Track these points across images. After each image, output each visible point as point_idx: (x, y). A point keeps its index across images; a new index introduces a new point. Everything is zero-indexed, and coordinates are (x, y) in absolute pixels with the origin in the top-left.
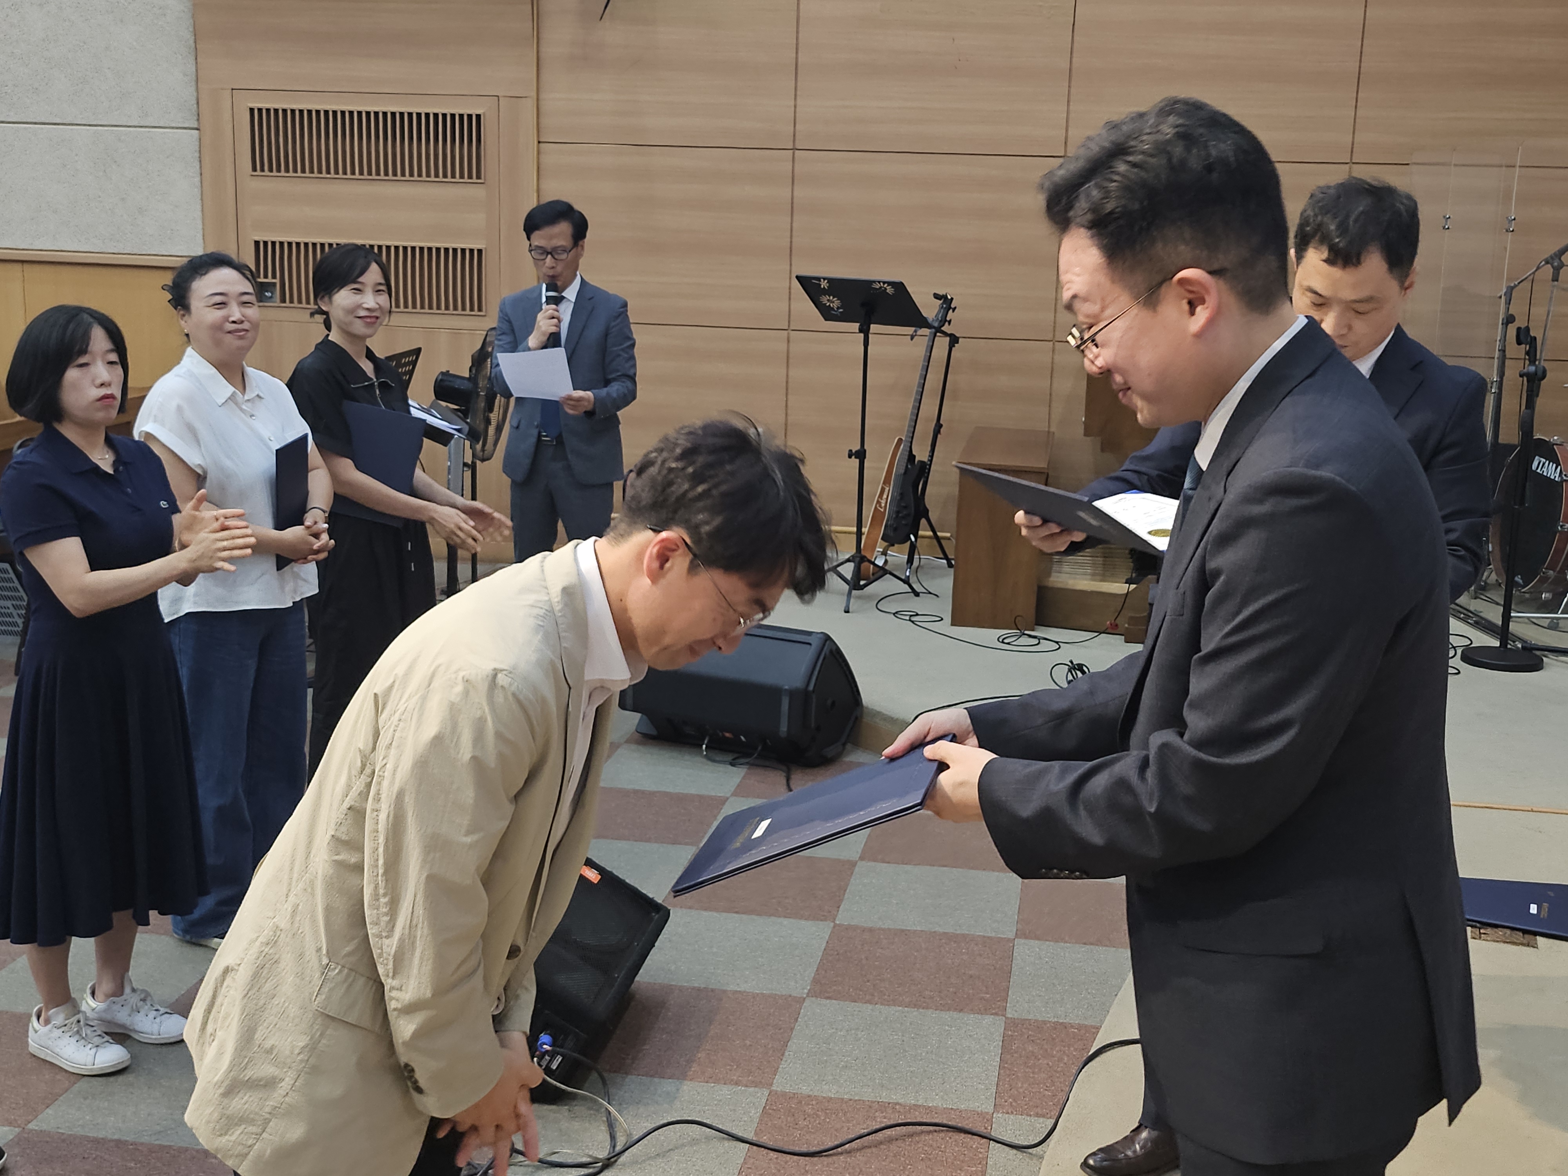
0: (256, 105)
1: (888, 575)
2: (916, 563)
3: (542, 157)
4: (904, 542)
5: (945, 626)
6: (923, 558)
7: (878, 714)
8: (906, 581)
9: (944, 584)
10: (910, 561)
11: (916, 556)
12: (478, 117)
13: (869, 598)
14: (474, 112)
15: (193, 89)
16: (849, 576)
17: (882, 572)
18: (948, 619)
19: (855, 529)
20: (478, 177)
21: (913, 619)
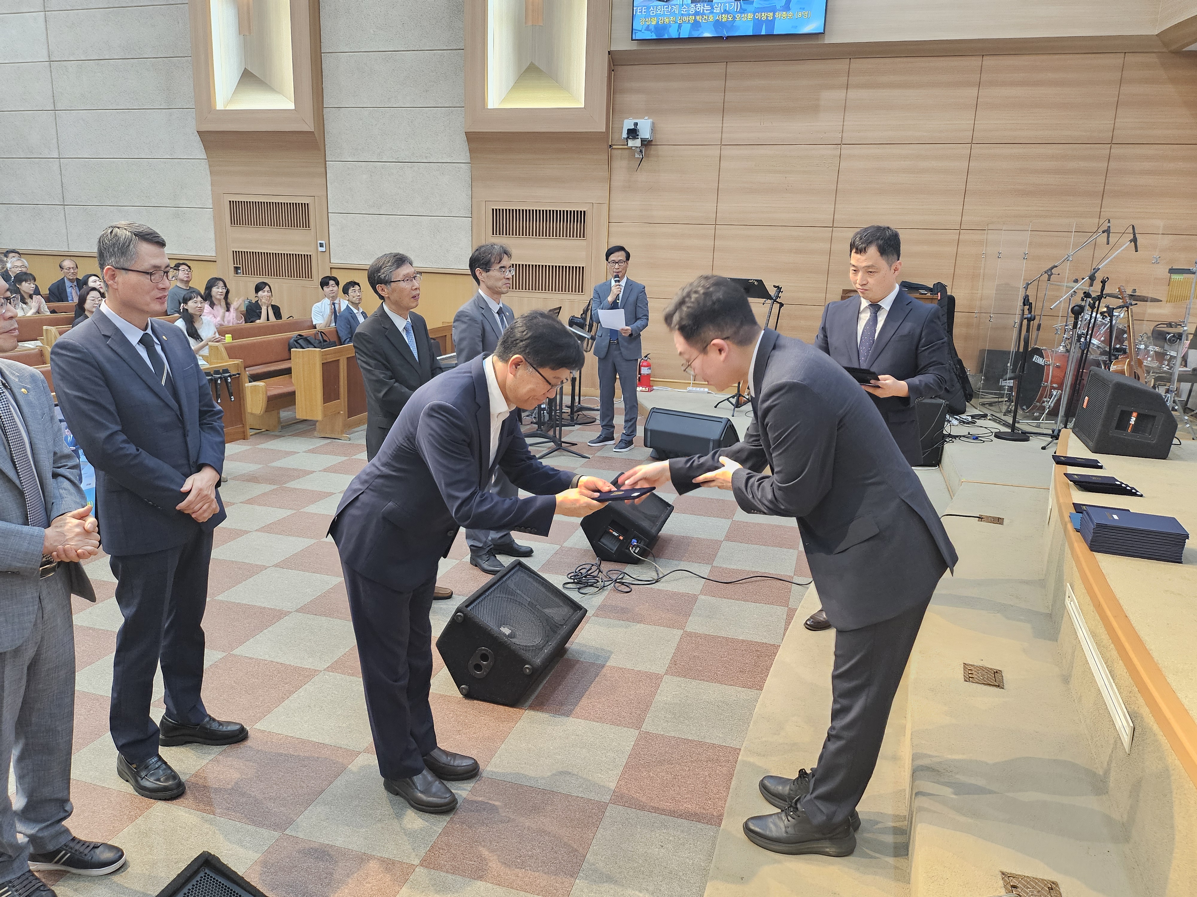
0: (495, 208)
3: (610, 229)
12: (585, 212)
13: (742, 411)
14: (583, 210)
15: (470, 201)
16: (734, 403)
20: (584, 237)
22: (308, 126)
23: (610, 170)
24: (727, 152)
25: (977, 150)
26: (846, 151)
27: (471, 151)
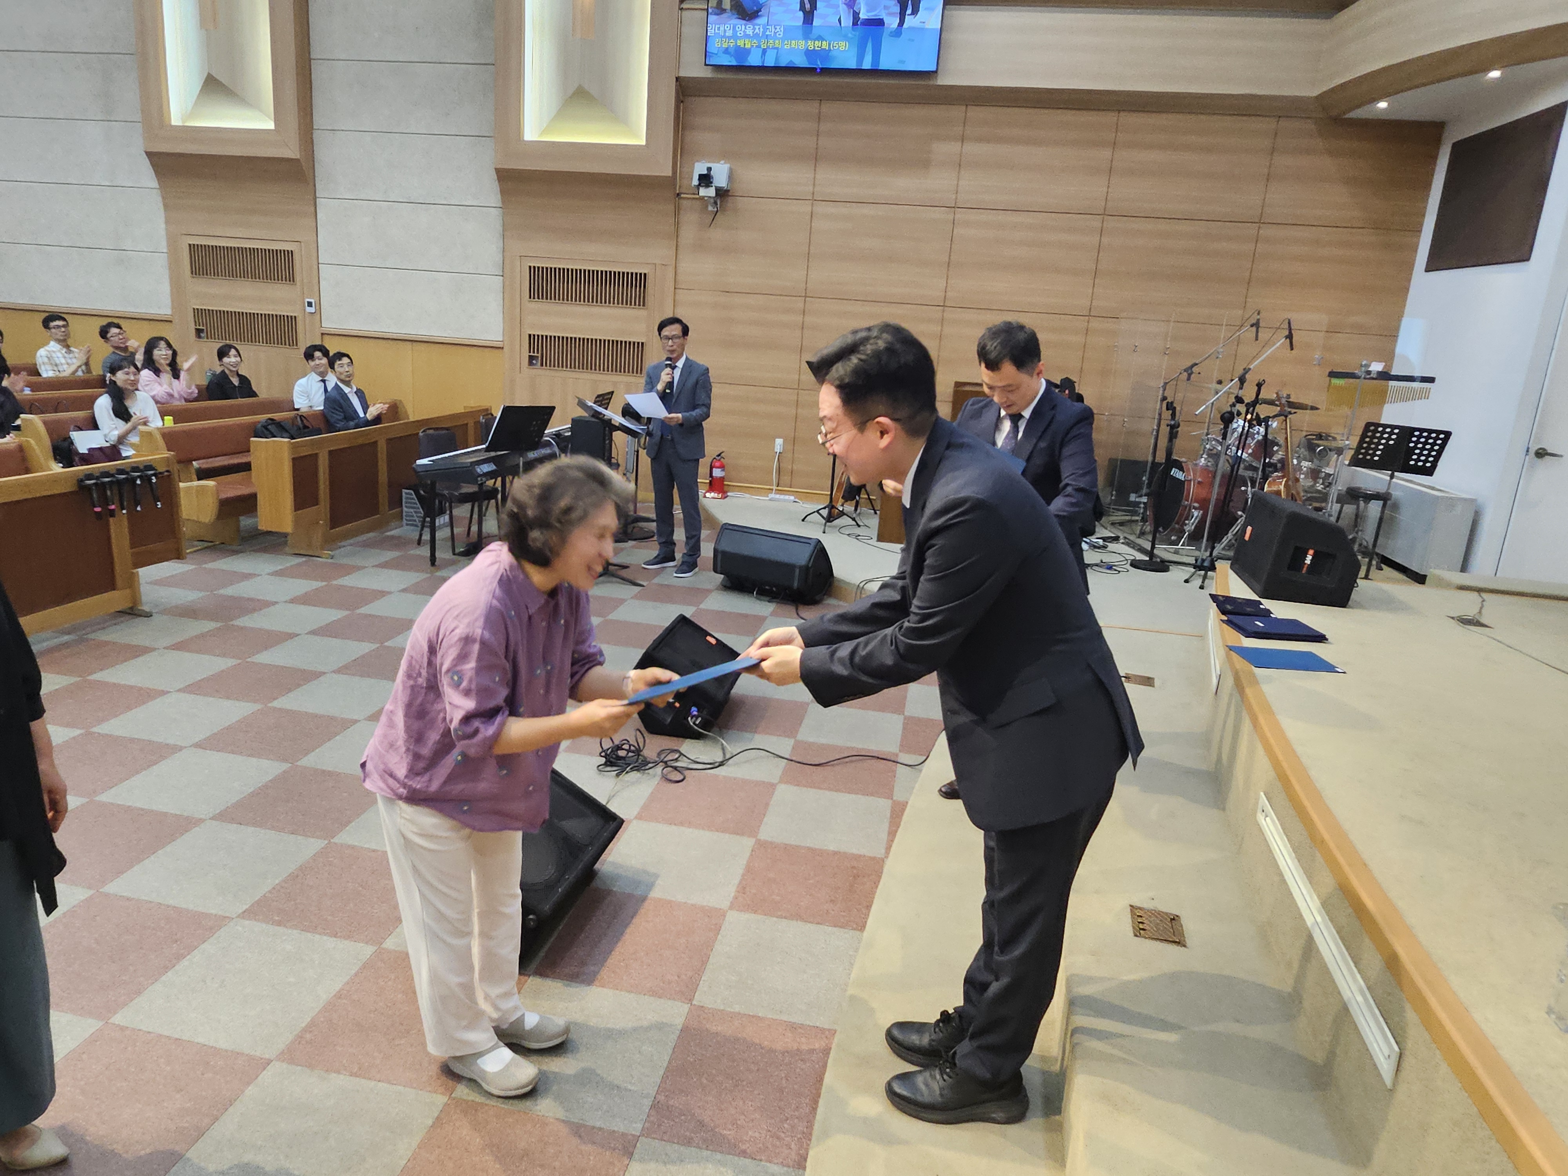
0: (532, 265)
1: (845, 516)
2: (858, 511)
3: (677, 295)
4: (853, 500)
5: (874, 542)
6: (864, 509)
7: (840, 581)
8: (854, 519)
9: (874, 522)
10: (856, 510)
11: (859, 508)
12: (645, 274)
13: (835, 527)
14: (643, 271)
15: (501, 256)
16: (825, 516)
17: (842, 514)
18: (875, 538)
19: (829, 493)
20: (644, 305)
21: (859, 537)
22: (291, 151)
23: (677, 225)
24: (820, 208)
25: (1111, 223)
26: (960, 215)
27: (502, 192)
